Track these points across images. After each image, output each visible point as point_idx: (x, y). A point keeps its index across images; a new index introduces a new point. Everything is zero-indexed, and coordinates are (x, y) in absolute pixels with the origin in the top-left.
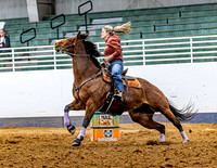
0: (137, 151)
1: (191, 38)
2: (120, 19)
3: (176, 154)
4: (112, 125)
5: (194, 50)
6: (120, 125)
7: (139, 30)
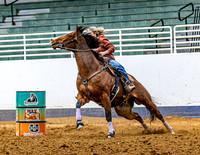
0: (64, 146)
1: (120, 30)
2: (48, 10)
3: (104, 149)
4: (38, 120)
5: (123, 43)
6: (47, 120)
7: (66, 21)
